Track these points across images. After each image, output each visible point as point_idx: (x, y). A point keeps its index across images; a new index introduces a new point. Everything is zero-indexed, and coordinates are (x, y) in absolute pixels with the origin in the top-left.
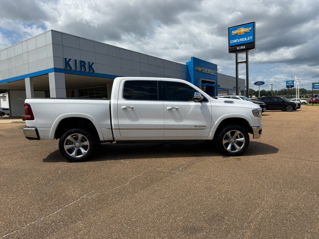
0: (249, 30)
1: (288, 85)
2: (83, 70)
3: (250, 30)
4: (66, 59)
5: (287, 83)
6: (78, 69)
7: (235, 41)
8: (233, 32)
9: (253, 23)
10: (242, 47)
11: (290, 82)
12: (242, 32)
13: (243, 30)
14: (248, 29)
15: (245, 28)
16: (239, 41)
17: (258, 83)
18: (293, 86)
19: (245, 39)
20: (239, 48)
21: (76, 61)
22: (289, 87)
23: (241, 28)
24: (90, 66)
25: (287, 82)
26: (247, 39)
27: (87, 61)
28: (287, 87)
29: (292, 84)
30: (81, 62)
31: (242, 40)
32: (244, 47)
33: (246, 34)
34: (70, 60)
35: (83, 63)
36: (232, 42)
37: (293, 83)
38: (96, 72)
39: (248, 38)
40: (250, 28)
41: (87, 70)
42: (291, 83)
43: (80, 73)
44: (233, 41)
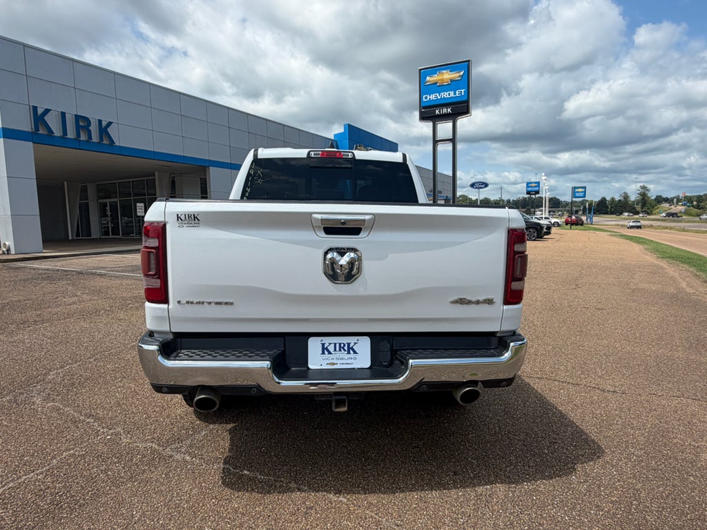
0: (460, 76)
1: (529, 189)
2: (83, 137)
3: (462, 76)
4: (35, 108)
5: (528, 187)
6: (71, 134)
7: (433, 97)
8: (428, 78)
9: (466, 63)
10: (445, 111)
11: (534, 185)
12: (446, 79)
13: (447, 76)
14: (458, 75)
15: (451, 71)
16: (439, 98)
17: (477, 186)
18: (537, 192)
19: (452, 94)
20: (440, 112)
21: (63, 114)
22: (531, 194)
23: (444, 71)
24: (104, 130)
25: (528, 184)
26: (455, 94)
27: (93, 117)
28: (528, 193)
29: (537, 189)
30: (78, 118)
31: (445, 95)
32: (449, 110)
33: (453, 85)
34: (47, 111)
35: (82, 123)
36: (426, 98)
37: (539, 186)
38: (117, 144)
39: (457, 93)
40: (462, 73)
41: (95, 138)
42: (535, 187)
43: (76, 144)
44: (428, 97)
